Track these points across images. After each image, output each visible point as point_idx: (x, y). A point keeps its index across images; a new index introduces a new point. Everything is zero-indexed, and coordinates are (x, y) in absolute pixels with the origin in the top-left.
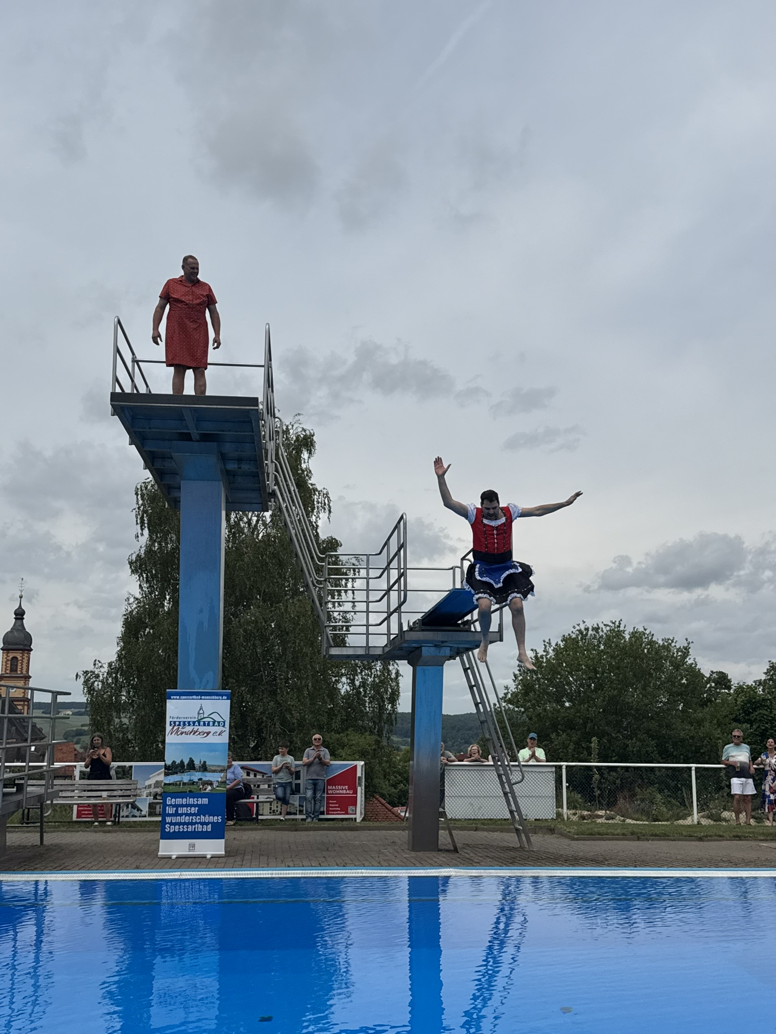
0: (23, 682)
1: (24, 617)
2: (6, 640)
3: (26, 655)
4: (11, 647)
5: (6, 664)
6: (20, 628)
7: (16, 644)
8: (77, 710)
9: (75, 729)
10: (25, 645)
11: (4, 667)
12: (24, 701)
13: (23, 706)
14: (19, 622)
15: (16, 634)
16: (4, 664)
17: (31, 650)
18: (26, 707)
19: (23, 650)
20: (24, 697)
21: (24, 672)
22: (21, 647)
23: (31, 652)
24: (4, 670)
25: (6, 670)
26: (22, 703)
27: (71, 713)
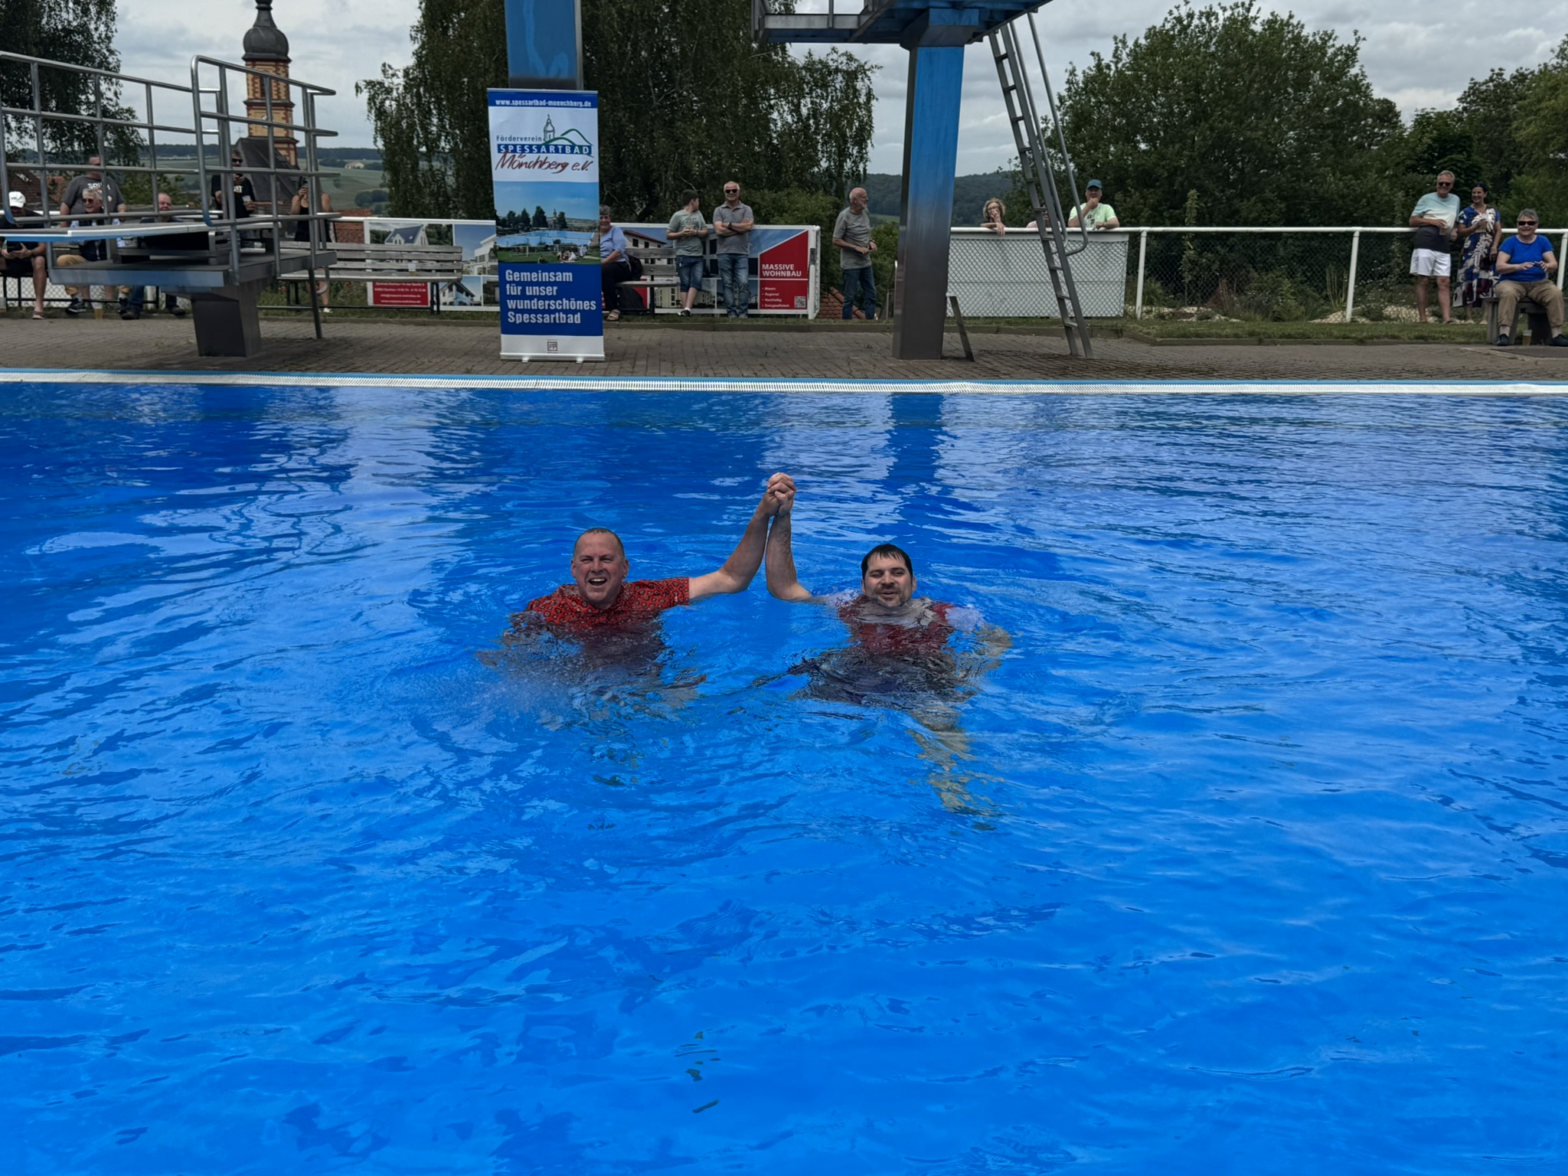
0: (282, 112)
1: (272, 5)
2: (249, 42)
3: (282, 69)
4: (256, 55)
5: (254, 83)
6: (267, 24)
7: (264, 51)
8: (372, 162)
9: (371, 190)
10: (279, 53)
11: (251, 88)
12: (288, 143)
13: (288, 150)
14: (264, 13)
15: (262, 34)
16: (251, 83)
17: (289, 61)
18: (292, 153)
19: (277, 61)
20: (287, 137)
21: (283, 97)
22: (273, 55)
23: (290, 65)
24: (251, 92)
25: (255, 92)
26: (285, 146)
27: (362, 166)
